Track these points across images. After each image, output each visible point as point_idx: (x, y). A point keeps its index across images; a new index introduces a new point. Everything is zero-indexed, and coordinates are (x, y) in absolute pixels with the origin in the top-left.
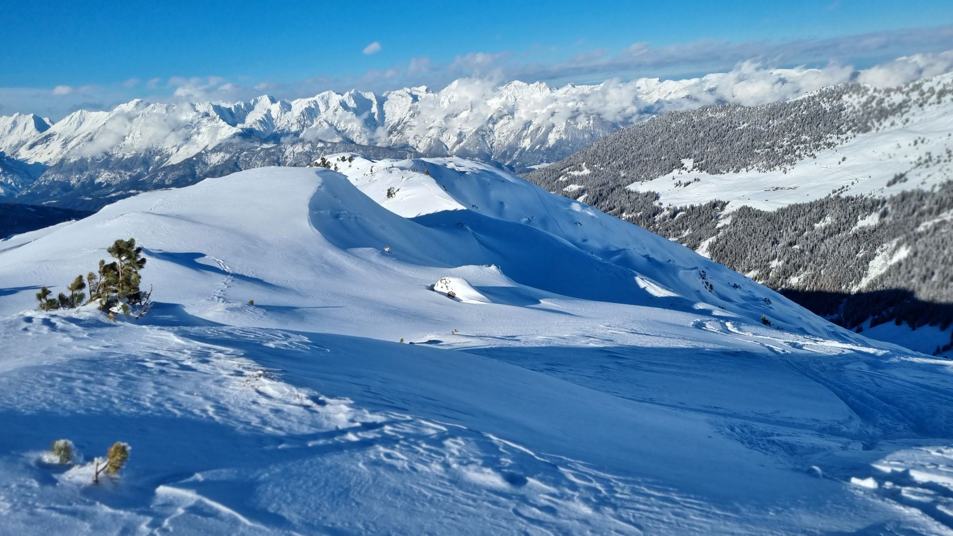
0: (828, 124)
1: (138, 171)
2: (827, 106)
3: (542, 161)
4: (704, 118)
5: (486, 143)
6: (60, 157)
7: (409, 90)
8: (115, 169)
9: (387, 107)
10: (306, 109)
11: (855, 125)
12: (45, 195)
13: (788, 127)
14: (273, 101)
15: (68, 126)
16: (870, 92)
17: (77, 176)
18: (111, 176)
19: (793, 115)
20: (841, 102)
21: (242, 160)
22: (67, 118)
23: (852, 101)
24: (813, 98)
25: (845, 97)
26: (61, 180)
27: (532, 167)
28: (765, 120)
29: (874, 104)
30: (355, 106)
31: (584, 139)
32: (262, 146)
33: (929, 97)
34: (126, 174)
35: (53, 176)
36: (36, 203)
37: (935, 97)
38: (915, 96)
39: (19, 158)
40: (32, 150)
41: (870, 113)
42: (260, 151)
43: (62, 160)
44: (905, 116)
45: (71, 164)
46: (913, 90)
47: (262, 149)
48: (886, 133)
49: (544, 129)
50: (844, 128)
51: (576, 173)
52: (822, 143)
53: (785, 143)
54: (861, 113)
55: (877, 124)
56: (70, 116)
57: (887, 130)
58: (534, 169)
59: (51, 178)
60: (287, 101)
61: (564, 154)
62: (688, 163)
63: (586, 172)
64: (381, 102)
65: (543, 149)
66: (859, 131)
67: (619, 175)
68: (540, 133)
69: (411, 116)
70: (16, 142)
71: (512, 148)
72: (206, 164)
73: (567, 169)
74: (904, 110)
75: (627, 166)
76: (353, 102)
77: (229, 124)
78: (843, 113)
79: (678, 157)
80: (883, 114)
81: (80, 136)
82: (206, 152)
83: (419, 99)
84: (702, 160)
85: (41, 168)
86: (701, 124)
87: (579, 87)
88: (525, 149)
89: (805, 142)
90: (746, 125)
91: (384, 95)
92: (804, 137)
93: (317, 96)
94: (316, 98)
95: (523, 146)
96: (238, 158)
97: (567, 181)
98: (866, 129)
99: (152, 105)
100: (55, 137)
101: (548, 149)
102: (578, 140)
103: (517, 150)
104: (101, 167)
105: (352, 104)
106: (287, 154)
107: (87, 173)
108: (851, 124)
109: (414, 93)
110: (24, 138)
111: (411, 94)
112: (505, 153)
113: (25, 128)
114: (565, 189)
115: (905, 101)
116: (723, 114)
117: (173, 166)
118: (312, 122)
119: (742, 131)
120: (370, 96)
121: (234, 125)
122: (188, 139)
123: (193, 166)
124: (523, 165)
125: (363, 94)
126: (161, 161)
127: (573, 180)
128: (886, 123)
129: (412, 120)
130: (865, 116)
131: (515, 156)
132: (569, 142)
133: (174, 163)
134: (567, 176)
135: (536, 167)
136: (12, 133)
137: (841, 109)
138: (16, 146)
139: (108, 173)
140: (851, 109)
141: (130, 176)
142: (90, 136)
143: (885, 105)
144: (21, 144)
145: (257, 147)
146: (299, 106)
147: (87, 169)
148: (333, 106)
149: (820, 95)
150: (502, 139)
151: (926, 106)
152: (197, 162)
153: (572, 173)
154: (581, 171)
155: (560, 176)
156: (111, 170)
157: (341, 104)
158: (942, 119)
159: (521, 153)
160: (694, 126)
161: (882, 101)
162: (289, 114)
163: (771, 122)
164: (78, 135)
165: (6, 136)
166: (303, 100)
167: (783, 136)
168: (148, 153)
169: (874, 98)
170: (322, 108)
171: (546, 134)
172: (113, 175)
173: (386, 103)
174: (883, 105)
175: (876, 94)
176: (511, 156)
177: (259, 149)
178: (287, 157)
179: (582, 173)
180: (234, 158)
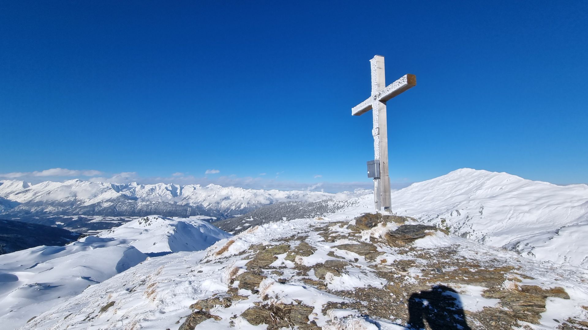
0: (324, 210)
1: (67, 207)
2: (324, 204)
3: (238, 214)
4: (290, 205)
5: (219, 206)
6: (31, 199)
7: (193, 186)
8: (56, 206)
9: (183, 191)
10: (151, 189)
11: (331, 211)
12: (15, 216)
13: (313, 210)
14: (138, 184)
15: (40, 187)
16: (335, 201)
17: (35, 208)
18: (53, 209)
19: (315, 206)
20: (327, 204)
21: (118, 206)
22: (41, 184)
23: (330, 204)
24: (320, 202)
25: (329, 202)
26: (26, 209)
27: (235, 216)
28: (307, 207)
29: (336, 205)
30: (171, 189)
31: (253, 207)
32: (128, 201)
33: (349, 205)
34: (61, 208)
35: (23, 207)
36: (9, 219)
37: (351, 204)
38: (346, 204)
39: (8, 198)
40: (17, 195)
41: (335, 208)
42: (127, 203)
43: (31, 201)
44: (344, 209)
45: (35, 202)
46: (345, 202)
47: (128, 202)
48: (339, 214)
49: (240, 203)
50: (328, 211)
51: (248, 220)
52: (323, 215)
53: (313, 215)
54: (333, 207)
55: (337, 211)
56: (43, 183)
57: (339, 213)
58: (235, 217)
59: (21, 208)
60: (143, 185)
61: (246, 212)
62: (285, 219)
63: (252, 219)
64: (182, 189)
65: (239, 210)
66: (332, 212)
67: (263, 221)
68: (239, 204)
69: (192, 195)
70: (10, 192)
71: (228, 209)
72: (101, 207)
73: (246, 218)
74: (343, 207)
75: (265, 218)
76: (171, 187)
77: (116, 191)
78: (328, 207)
79: (282, 217)
80: (338, 208)
81: (44, 192)
82: (103, 202)
83: (196, 189)
84: (289, 218)
85: (17, 204)
86: (289, 206)
87: (253, 190)
88: (233, 209)
89: (318, 215)
90: (302, 208)
91: (183, 186)
92: (318, 213)
93: (157, 184)
94: (156, 185)
95: (232, 208)
96: (117, 205)
97: (245, 222)
98: (334, 212)
99: (84, 182)
100: (31, 191)
101: (241, 210)
102: (251, 207)
103: (230, 209)
104: (49, 205)
105: (170, 188)
106: (139, 205)
107: (41, 207)
108: (330, 210)
109: (195, 187)
110: (14, 190)
111: (193, 187)
112: (225, 210)
113: (17, 186)
114: (244, 225)
115: (344, 205)
116: (295, 204)
117: (85, 206)
118: (152, 194)
119: (301, 210)
120: (178, 186)
121: (118, 192)
122: (96, 196)
123: (95, 207)
124: (231, 215)
125: (175, 185)
126: (80, 204)
127: (247, 222)
128: (339, 211)
129: (192, 196)
130: (334, 208)
131: (229, 212)
132: (248, 208)
133: (86, 205)
134: (245, 220)
135: (236, 216)
136: (9, 187)
137: (328, 206)
138: (9, 193)
139: (52, 208)
140: (330, 206)
141: (62, 209)
142: (49, 192)
143: (339, 206)
144: (11, 193)
145: (126, 201)
146: (148, 187)
147: (42, 205)
148: (162, 188)
149: (322, 201)
150: (225, 206)
151: (349, 207)
152: (97, 205)
153: (247, 219)
154: (250, 219)
155: (243, 220)
156: (54, 206)
157: (166, 188)
158: (353, 211)
159: (231, 211)
160: (287, 207)
161: (338, 204)
162: (143, 190)
163: (309, 207)
164: (43, 191)
165: (6, 188)
166: (150, 185)
167: (312, 212)
168: (75, 200)
169: (336, 203)
170: (158, 188)
171: (240, 205)
172: (54, 209)
173: (183, 189)
174: (338, 205)
175: (336, 202)
176: (227, 211)
177: (127, 202)
178: (138, 206)
179: (250, 220)
180: (115, 205)
